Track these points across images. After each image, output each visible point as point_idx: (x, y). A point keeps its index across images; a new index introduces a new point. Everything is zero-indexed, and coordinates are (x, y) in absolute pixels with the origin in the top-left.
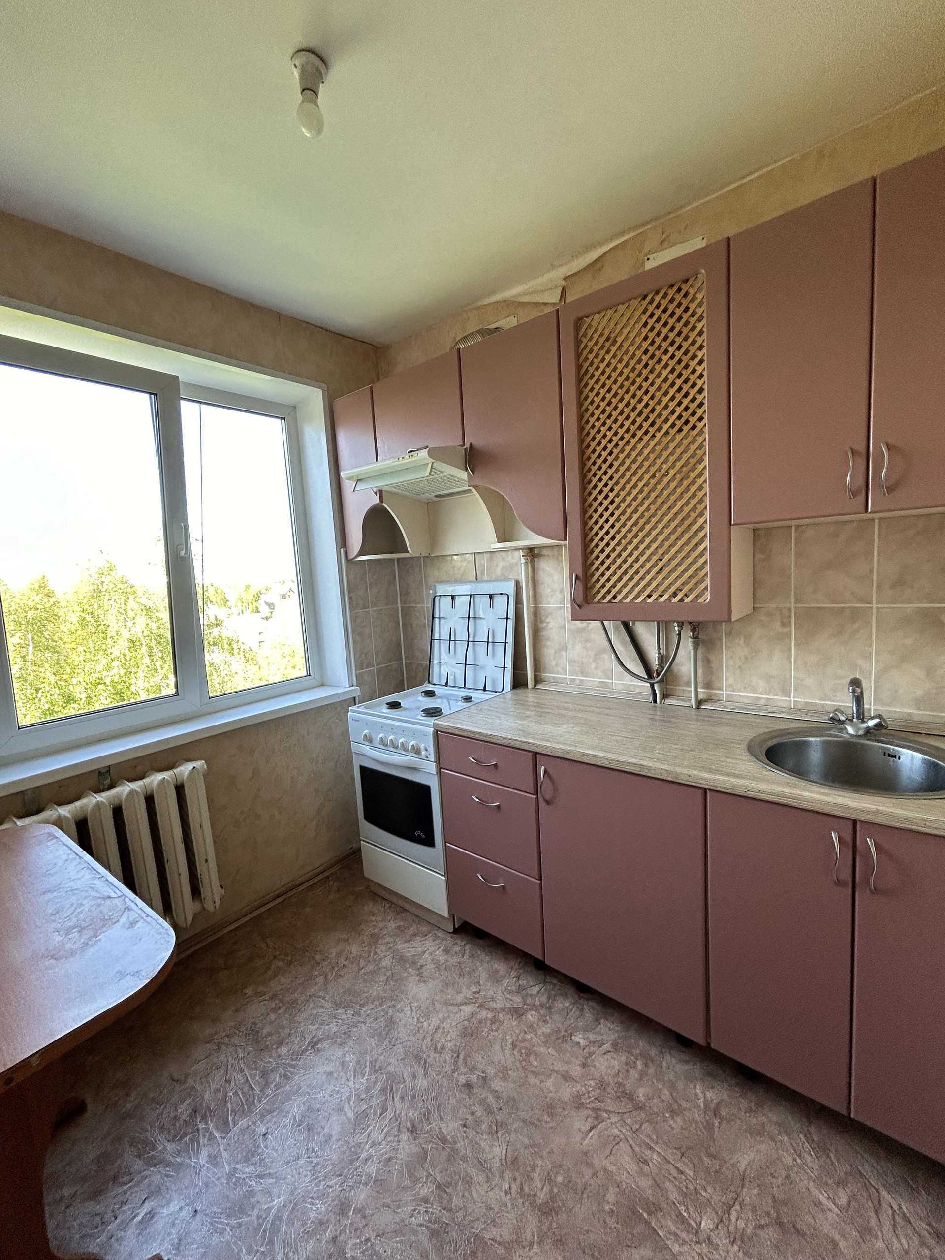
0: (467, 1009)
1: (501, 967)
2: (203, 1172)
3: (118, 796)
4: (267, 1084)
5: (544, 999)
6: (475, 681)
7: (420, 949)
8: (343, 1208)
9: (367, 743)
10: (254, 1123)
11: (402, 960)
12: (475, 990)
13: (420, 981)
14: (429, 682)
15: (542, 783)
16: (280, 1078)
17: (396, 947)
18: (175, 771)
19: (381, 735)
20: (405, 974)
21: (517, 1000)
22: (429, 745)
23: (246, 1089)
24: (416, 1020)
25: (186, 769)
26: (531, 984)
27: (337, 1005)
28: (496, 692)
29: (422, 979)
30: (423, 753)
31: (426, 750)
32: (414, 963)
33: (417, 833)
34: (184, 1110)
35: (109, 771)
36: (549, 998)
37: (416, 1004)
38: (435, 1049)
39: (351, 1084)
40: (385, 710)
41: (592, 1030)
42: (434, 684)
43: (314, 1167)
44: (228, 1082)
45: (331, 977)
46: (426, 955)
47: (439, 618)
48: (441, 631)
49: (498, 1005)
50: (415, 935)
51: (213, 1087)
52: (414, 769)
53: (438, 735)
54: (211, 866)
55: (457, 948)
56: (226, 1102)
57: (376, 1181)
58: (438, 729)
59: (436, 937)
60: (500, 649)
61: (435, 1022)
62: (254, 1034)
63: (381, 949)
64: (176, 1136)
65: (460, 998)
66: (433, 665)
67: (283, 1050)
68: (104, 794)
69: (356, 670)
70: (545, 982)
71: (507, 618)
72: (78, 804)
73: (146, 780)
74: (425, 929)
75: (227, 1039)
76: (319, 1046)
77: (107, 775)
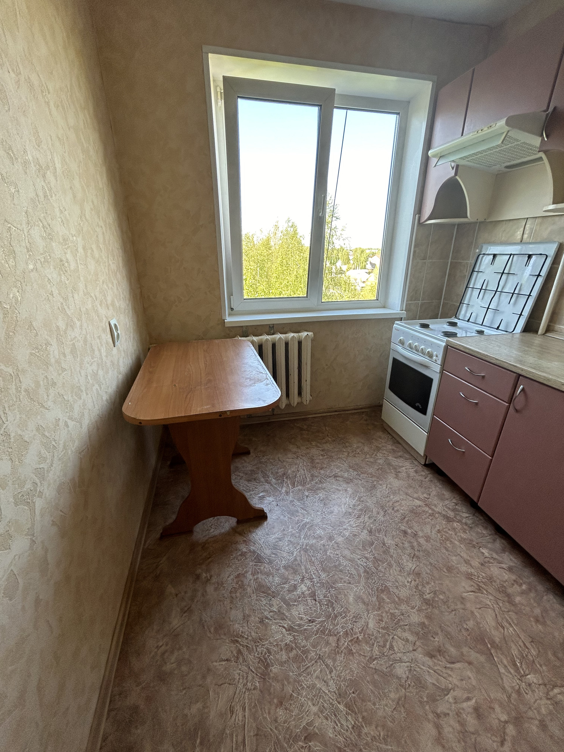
0: (418, 503)
1: (447, 494)
2: (283, 495)
3: (275, 339)
4: (312, 480)
5: (469, 522)
6: (492, 322)
7: (401, 464)
8: (331, 538)
9: (400, 345)
10: (304, 490)
11: (389, 464)
12: (426, 496)
13: (396, 478)
14: (456, 317)
15: (516, 397)
16: (318, 480)
17: (388, 457)
18: (300, 334)
19: (410, 341)
20: (389, 471)
21: (451, 514)
22: (439, 354)
23: (304, 477)
24: (387, 492)
25: (304, 334)
26: (464, 511)
27: (350, 467)
28: (507, 332)
29: (397, 477)
30: (434, 358)
31: (437, 356)
32: (395, 469)
33: (417, 404)
34: (281, 471)
35: (273, 327)
36: (473, 523)
37: (390, 486)
38: (393, 509)
39: (347, 499)
40: (418, 328)
41: (497, 553)
42: (459, 319)
43: (323, 518)
44: (298, 471)
45: (351, 455)
46: (404, 468)
47: (478, 272)
48: (477, 281)
49: (437, 510)
50: (401, 457)
51: (292, 469)
52: (426, 367)
53: (448, 348)
54: (308, 384)
55: (423, 473)
56: (296, 477)
57: (347, 538)
58: (449, 344)
59: (412, 463)
60: (523, 300)
61: (397, 498)
62: (312, 460)
63: (379, 455)
64: (276, 478)
65: (416, 495)
66: (463, 305)
67: (322, 472)
68: (270, 336)
69: (407, 301)
70: (474, 515)
71: (539, 275)
72: (260, 337)
73: (287, 335)
74: (407, 456)
75: (301, 457)
76: (338, 478)
77: (272, 328)
